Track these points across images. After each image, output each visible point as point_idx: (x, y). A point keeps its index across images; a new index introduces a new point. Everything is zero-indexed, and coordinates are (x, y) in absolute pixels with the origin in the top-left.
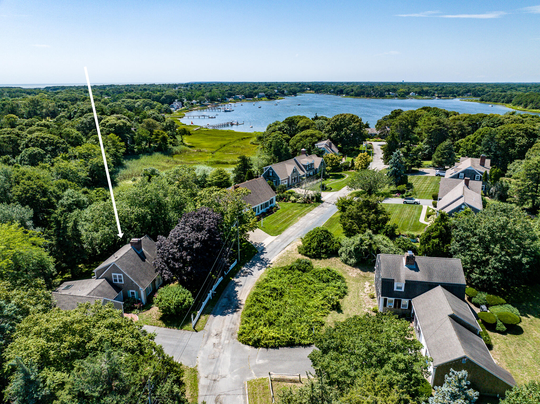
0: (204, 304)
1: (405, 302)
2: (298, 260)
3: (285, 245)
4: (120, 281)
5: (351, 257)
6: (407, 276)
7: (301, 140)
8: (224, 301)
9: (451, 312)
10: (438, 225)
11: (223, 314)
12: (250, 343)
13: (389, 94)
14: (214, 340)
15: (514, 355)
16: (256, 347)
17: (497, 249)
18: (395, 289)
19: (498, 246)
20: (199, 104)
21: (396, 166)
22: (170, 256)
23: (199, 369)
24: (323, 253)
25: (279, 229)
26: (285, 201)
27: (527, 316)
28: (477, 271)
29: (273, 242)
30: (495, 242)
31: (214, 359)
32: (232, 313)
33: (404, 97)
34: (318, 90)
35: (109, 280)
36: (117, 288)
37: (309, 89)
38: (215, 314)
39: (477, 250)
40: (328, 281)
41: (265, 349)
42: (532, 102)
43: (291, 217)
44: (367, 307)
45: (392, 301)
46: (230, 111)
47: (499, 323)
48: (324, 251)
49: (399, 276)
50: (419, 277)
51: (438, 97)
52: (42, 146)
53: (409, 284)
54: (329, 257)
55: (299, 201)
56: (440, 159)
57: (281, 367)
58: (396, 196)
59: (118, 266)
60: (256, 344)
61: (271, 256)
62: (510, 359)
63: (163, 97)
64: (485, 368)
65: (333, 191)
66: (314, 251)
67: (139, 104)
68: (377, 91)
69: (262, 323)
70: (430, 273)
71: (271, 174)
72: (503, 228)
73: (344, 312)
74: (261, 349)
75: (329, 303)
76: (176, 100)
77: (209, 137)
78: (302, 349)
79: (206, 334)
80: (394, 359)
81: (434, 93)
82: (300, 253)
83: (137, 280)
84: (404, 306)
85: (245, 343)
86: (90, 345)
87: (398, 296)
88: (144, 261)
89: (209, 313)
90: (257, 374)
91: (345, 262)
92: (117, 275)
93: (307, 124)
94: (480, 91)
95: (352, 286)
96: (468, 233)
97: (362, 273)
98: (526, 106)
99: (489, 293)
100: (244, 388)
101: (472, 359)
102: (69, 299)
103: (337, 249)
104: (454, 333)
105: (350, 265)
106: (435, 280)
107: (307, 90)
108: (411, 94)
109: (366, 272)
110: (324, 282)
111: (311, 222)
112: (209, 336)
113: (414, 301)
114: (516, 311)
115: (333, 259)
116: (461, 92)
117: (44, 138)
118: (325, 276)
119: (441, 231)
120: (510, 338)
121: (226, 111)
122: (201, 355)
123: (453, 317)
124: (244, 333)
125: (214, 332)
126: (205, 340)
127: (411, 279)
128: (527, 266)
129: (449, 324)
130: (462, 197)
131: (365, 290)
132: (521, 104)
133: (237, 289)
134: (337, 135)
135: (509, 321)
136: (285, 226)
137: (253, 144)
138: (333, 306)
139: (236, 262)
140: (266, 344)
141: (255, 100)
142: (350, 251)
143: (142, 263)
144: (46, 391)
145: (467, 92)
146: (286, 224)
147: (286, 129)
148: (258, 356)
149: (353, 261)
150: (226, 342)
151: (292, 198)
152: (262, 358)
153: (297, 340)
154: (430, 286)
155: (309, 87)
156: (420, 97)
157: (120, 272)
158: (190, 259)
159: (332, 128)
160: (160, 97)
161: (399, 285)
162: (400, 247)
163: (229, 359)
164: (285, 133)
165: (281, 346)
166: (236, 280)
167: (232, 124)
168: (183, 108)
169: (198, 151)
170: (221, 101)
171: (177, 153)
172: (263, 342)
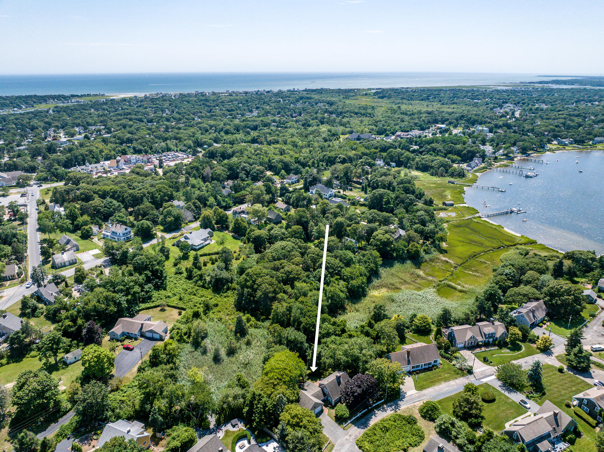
0: (354, 418)
3: (417, 400)
4: (326, 392)
8: (363, 420)
11: (358, 427)
12: (359, 446)
14: (347, 437)
20: (504, 157)
23: (335, 446)
25: (423, 387)
26: (450, 361)
29: (413, 394)
31: (343, 445)
32: (362, 429)
35: (323, 390)
36: (324, 395)
38: (355, 426)
43: (439, 379)
55: (458, 366)
58: (524, 393)
59: (327, 387)
60: (360, 448)
61: (404, 404)
63: (465, 152)
65: (491, 365)
69: (368, 440)
71: (453, 335)
77: (471, 236)
83: (332, 395)
85: (357, 445)
86: (301, 424)
88: (339, 385)
89: (353, 424)
93: (530, 279)
102: (305, 396)
111: (447, 389)
112: (347, 434)
122: (339, 441)
124: (360, 440)
125: (350, 434)
126: (345, 435)
133: (373, 417)
138: (404, 448)
139: (383, 400)
141: (584, 149)
144: (286, 433)
146: (430, 384)
147: (512, 276)
150: (351, 440)
151: (454, 362)
160: (462, 151)
163: (347, 448)
164: (509, 279)
166: (377, 412)
167: (512, 212)
168: (483, 165)
169: (445, 261)
170: (536, 151)
171: (426, 261)
172: (363, 448)
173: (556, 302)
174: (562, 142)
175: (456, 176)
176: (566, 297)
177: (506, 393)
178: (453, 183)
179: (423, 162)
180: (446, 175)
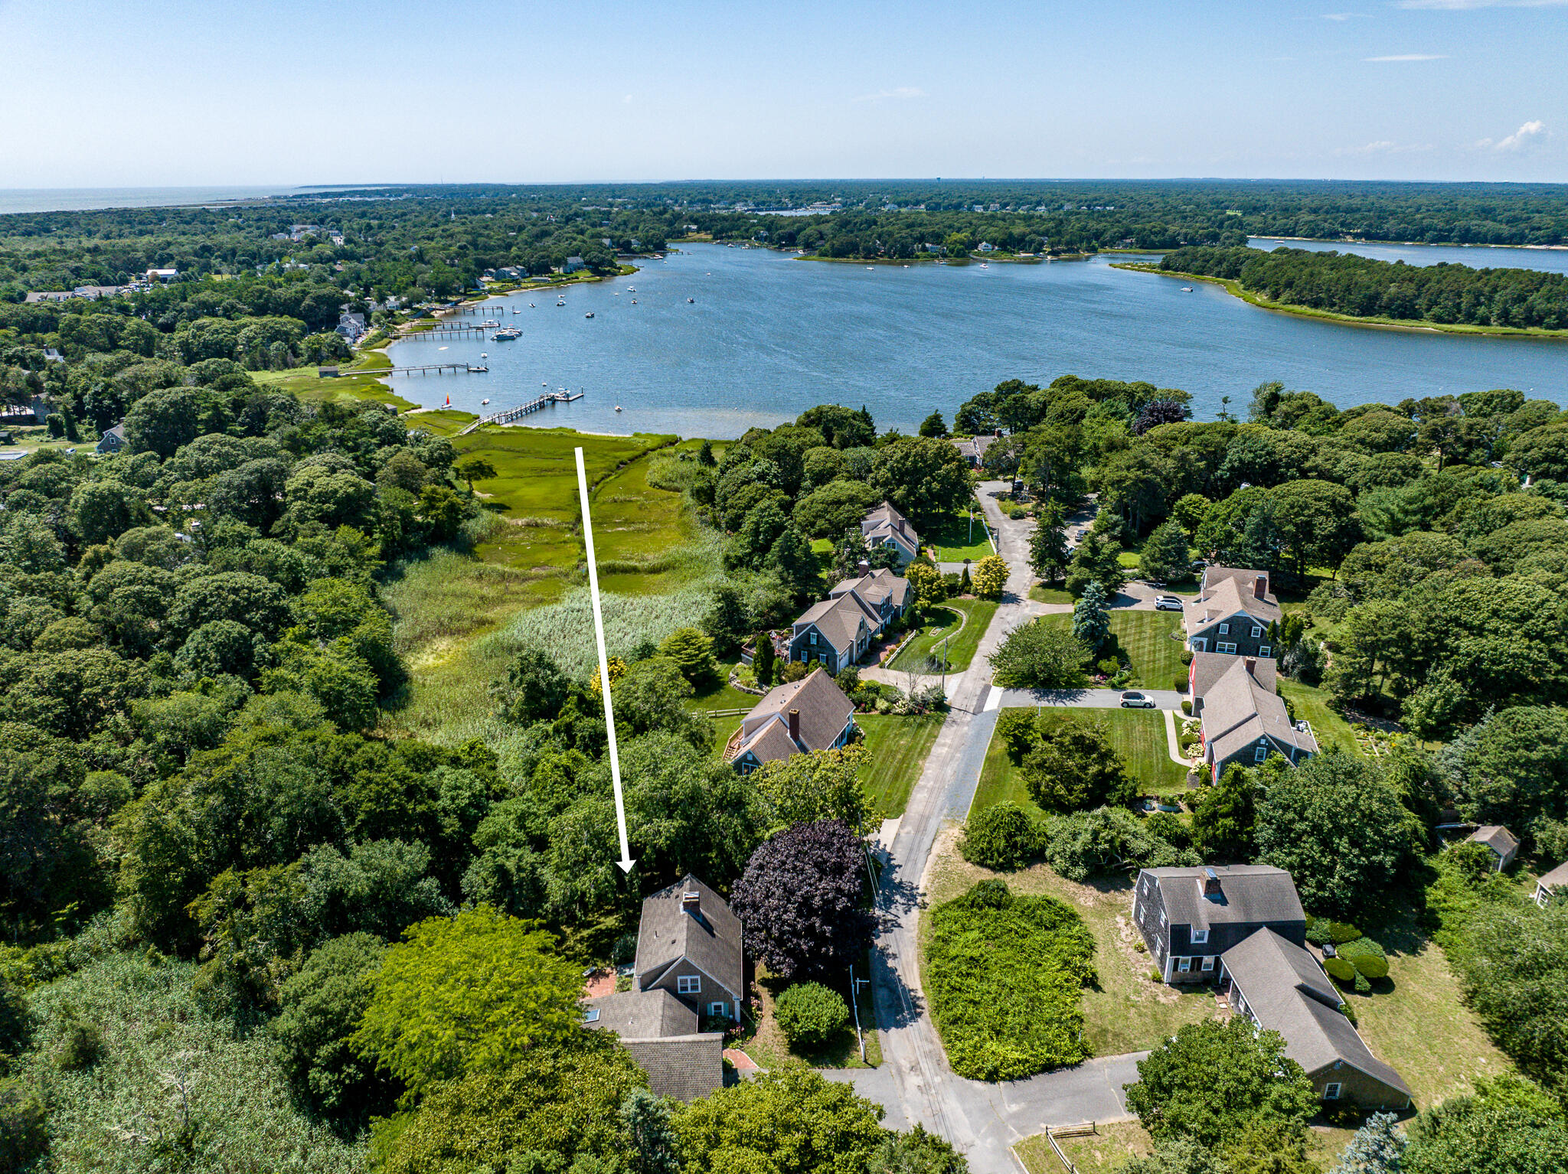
1: (1208, 959)
2: (981, 883)
3: (927, 841)
4: (694, 988)
5: (1075, 864)
6: (1210, 916)
7: (826, 511)
8: (881, 994)
9: (1299, 981)
10: (1229, 791)
11: (900, 1025)
12: (982, 1076)
13: (924, 249)
14: (913, 1081)
15: (1390, 1033)
16: (993, 1081)
17: (1343, 845)
18: (1193, 941)
19: (1345, 839)
20: (407, 311)
21: (1094, 618)
22: (786, 928)
24: (1018, 859)
25: (896, 797)
26: (864, 711)
27: (1395, 955)
28: (1312, 882)
29: (898, 835)
30: (1340, 831)
31: (935, 1115)
32: (913, 1019)
33: (964, 256)
34: (721, 231)
35: (671, 989)
36: (689, 1002)
37: (695, 227)
38: (886, 1029)
39: (1310, 847)
40: (1054, 926)
41: (1008, 1083)
42: (1289, 285)
43: (902, 761)
44: (1140, 972)
45: (1186, 962)
46: (512, 338)
47: (1359, 978)
48: (1018, 854)
49: (1196, 917)
50: (1230, 914)
51: (1052, 253)
52: (237, 613)
53: (1215, 929)
54: (1029, 866)
55: (898, 710)
56: (1158, 565)
57: (1051, 1111)
58: (1098, 683)
59: (693, 962)
60: (992, 1077)
61: (913, 874)
62: (1385, 1041)
63: (307, 301)
64: (1366, 1071)
65: (955, 672)
66: (1000, 856)
67: (252, 334)
68: (891, 241)
70: (1246, 905)
71: (814, 641)
72: (1352, 808)
73: (1105, 988)
74: (1002, 1083)
75: (1077, 974)
76: (345, 307)
77: (523, 463)
78: (1067, 1072)
79: (894, 1071)
80: (1274, 1095)
81: (1042, 244)
82: (968, 860)
83: (725, 981)
84: (1208, 966)
85: (972, 1076)
87: (1198, 951)
88: (713, 935)
89: (875, 1026)
90: (1021, 1130)
91: (1065, 874)
92: (689, 978)
93: (830, 465)
94: (1156, 234)
95: (1096, 928)
96: (1290, 815)
97: (1102, 896)
98: (1275, 296)
99: (1334, 919)
100: (1013, 1159)
101: (1348, 1061)
102: (653, 1051)
103: (1043, 849)
104: (1312, 1021)
105: (1076, 880)
106: (1257, 918)
107: (688, 230)
108: (981, 247)
109: (1107, 891)
110: (1047, 928)
111: (949, 771)
112: (900, 1073)
113: (1224, 957)
114: (1379, 948)
115: (1038, 869)
116: (1107, 236)
117: (235, 591)
118: (1047, 916)
119: (1236, 804)
120: (1378, 1001)
121: (501, 339)
122: (909, 1110)
123: (1303, 989)
124: (963, 1059)
125: (905, 1065)
126: (898, 1081)
127: (1218, 920)
128: (1392, 871)
129: (1299, 1002)
130: (1255, 715)
131: (1123, 935)
132: (1264, 287)
133: (891, 963)
134: (910, 493)
135: (1375, 972)
136: (902, 788)
137: (661, 487)
138: (1084, 979)
140: (1008, 1074)
141: (558, 282)
142: (1074, 853)
143: (714, 941)
145: (1123, 237)
146: (901, 784)
147: (775, 476)
148: (1005, 1098)
149: (1081, 871)
150: (937, 1079)
151: (882, 704)
152: (1014, 1100)
153: (1058, 1058)
154: (1249, 929)
155: (695, 221)
156: (1006, 256)
157: (696, 972)
158: (832, 932)
159: (894, 475)
160: (298, 302)
161: (1200, 933)
162: (1160, 835)
163: (960, 1112)
164: (774, 487)
165: (1033, 1073)
166: (878, 943)
167: (553, 401)
168: (373, 332)
169: (528, 525)
170: (465, 294)
171: (481, 539)
172: (1003, 1072)
173: (928, 490)
174: (504, 274)
175: (328, 358)
176: (945, 467)
177: (1070, 704)
178: (335, 375)
179: (207, 336)
180: (297, 361)
